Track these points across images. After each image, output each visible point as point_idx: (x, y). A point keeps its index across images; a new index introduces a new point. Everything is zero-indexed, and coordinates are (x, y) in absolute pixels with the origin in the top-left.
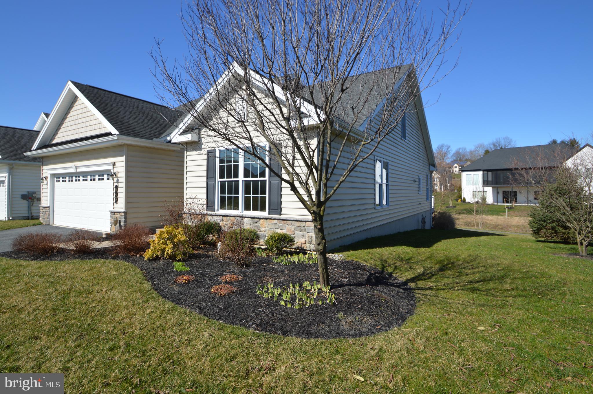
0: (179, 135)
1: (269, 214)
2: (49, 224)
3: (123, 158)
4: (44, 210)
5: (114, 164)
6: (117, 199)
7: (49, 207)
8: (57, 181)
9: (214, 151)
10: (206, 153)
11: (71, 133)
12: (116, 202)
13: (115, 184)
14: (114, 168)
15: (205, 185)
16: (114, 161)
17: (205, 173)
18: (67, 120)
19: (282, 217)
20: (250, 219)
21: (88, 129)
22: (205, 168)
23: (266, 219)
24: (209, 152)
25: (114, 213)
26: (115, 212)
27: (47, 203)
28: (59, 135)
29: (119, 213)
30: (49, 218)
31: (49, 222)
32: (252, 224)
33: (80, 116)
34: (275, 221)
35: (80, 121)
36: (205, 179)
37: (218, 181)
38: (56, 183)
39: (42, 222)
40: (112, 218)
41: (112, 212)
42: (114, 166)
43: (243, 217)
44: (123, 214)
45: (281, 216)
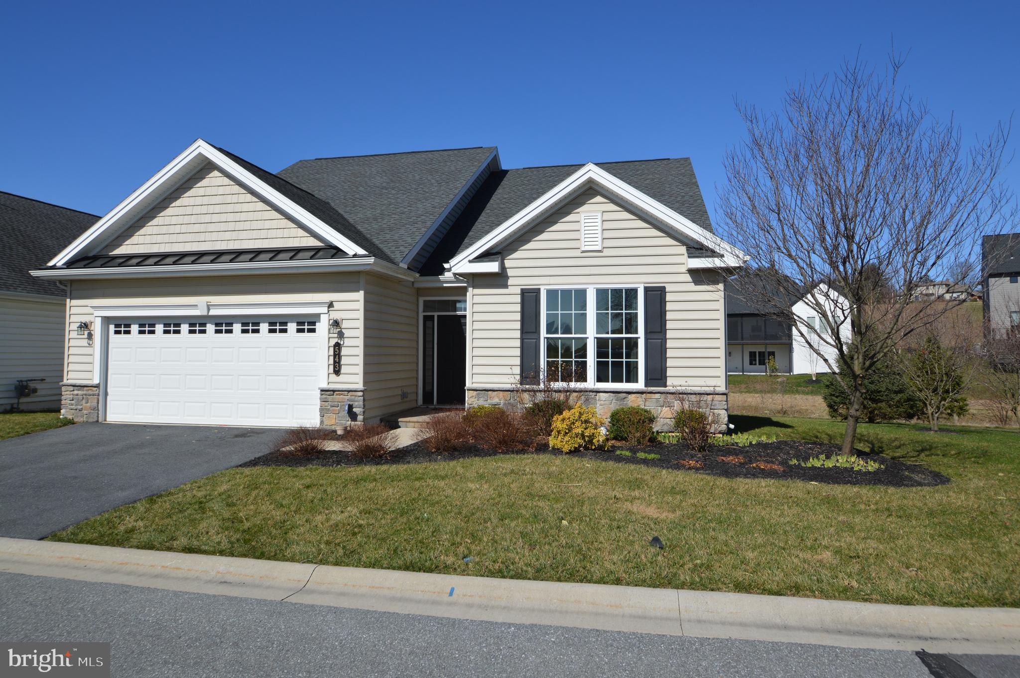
0: (470, 261)
1: (646, 386)
2: (97, 421)
3: (360, 295)
4: (76, 392)
5: (331, 305)
6: (340, 366)
7: (97, 386)
8: (117, 332)
9: (538, 291)
10: (519, 292)
11: (181, 238)
12: (337, 372)
13: (336, 340)
14: (328, 311)
15: (518, 343)
16: (332, 299)
17: (518, 325)
18: (169, 211)
19: (669, 389)
20: (612, 394)
21: (244, 235)
22: (518, 316)
23: (642, 393)
24: (524, 292)
25: (332, 392)
26: (334, 391)
27: (90, 377)
28: (135, 239)
29: (349, 391)
30: (97, 409)
31: (98, 417)
32: (614, 401)
33: (217, 209)
34: (657, 396)
35: (215, 218)
36: (518, 334)
37: (545, 338)
38: (113, 337)
39: (70, 417)
40: (323, 401)
41: (322, 391)
42: (331, 309)
43: (598, 392)
44: (361, 394)
45: (667, 388)
